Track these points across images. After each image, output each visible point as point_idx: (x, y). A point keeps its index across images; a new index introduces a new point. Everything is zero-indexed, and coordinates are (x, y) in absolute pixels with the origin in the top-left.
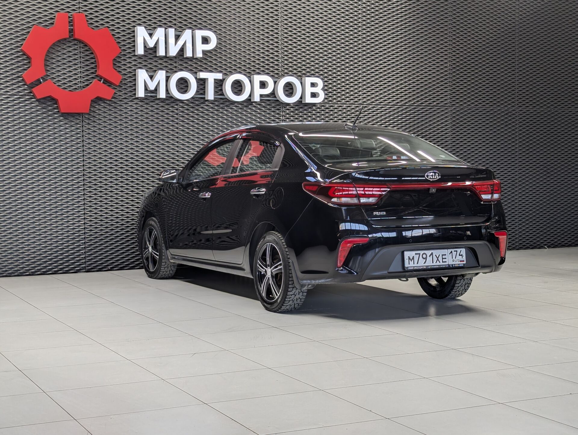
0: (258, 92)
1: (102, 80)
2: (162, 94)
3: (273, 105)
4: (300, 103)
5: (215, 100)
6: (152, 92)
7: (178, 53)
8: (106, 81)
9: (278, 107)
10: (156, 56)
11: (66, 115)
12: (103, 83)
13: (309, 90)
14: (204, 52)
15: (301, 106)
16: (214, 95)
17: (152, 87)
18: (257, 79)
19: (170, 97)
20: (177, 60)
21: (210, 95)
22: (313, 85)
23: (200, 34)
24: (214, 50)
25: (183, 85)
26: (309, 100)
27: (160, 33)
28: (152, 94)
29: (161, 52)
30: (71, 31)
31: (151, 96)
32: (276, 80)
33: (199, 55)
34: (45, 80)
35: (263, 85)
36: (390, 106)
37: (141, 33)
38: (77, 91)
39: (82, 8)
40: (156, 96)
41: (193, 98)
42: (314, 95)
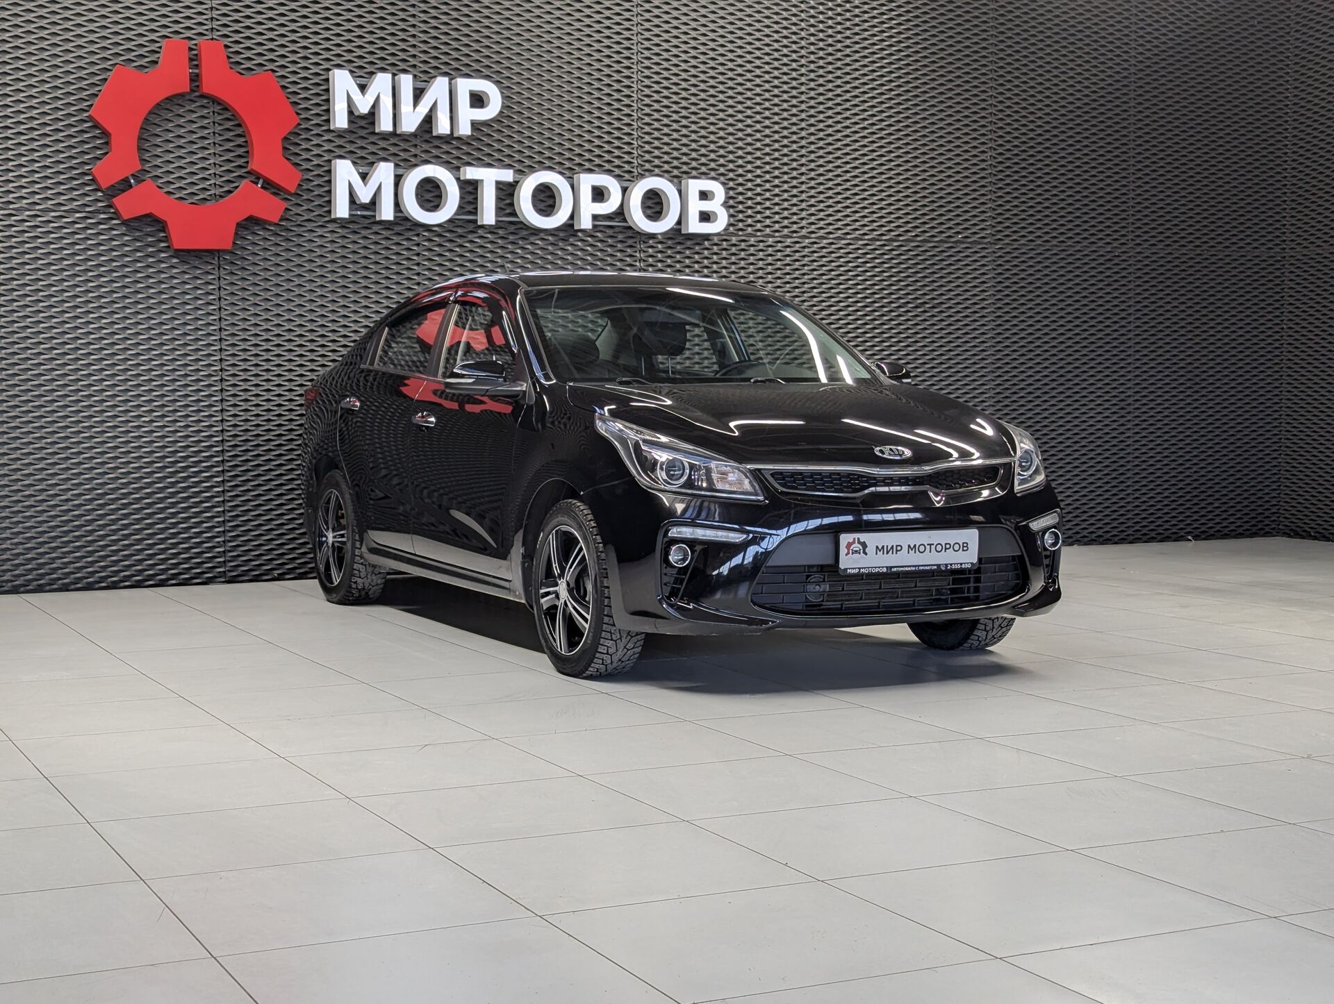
0: (589, 210)
1: (261, 181)
2: (387, 212)
3: (620, 237)
4: (678, 235)
5: (499, 225)
6: (364, 207)
7: (421, 126)
8: (269, 185)
9: (630, 242)
10: (374, 133)
11: (185, 255)
12: (262, 187)
13: (696, 206)
14: (475, 125)
15: (680, 239)
16: (497, 215)
17: (365, 196)
18: (587, 181)
19: (402, 219)
20: (417, 142)
21: (488, 216)
22: (704, 195)
23: (465, 86)
24: (495, 120)
25: (430, 193)
26: (695, 226)
27: (381, 83)
28: (364, 212)
29: (385, 125)
30: (195, 78)
31: (364, 217)
32: (626, 184)
33: (465, 130)
34: (139, 181)
35: (599, 194)
36: (866, 242)
37: (342, 82)
38: (208, 203)
39: (218, 30)
40: (375, 216)
41: (450, 221)
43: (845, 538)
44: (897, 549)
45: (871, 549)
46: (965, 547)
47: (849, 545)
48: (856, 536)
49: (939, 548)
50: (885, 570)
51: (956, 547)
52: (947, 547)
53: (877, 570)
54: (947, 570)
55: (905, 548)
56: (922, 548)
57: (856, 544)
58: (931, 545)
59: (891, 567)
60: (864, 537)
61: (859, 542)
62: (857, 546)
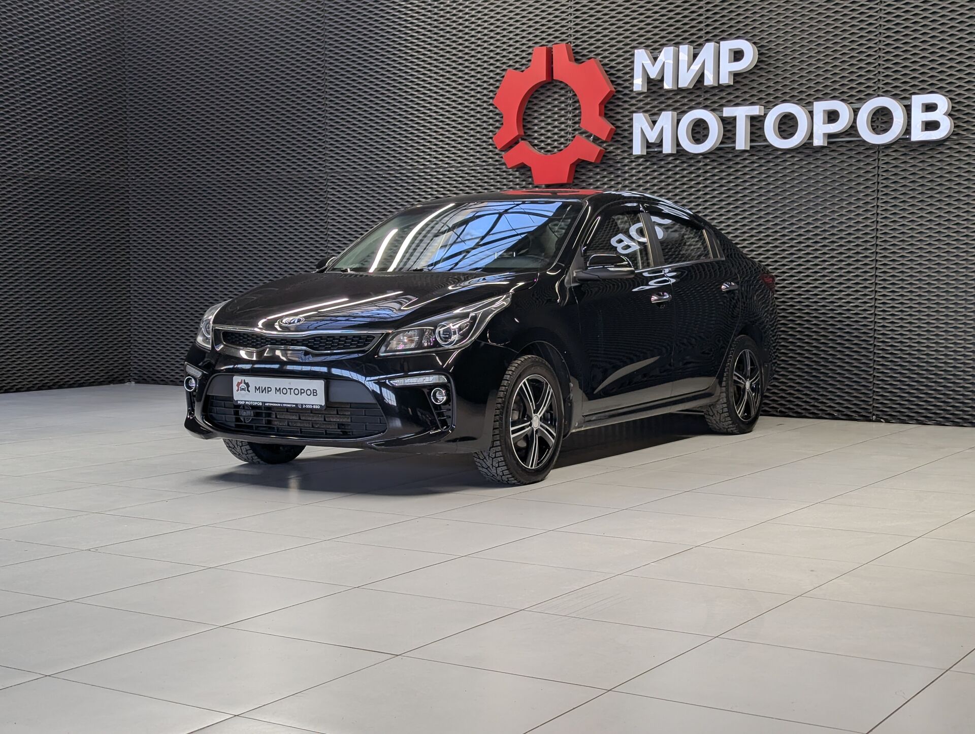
0: (822, 131)
3: (858, 149)
4: (907, 143)
6: (654, 145)
7: (694, 81)
9: (866, 153)
10: (668, 91)
13: (919, 117)
15: (909, 147)
17: (653, 137)
18: (821, 107)
20: (701, 93)
23: (728, 46)
24: (748, 69)
26: (918, 135)
27: (666, 55)
33: (725, 79)
37: (641, 57)
40: (661, 151)
42: (931, 126)
43: (237, 379)
44: (267, 390)
45: (252, 388)
46: (315, 393)
47: (239, 384)
48: (243, 378)
49: (296, 392)
50: (261, 404)
51: (309, 392)
52: (302, 392)
53: (256, 403)
54: (302, 409)
55: (274, 390)
56: (285, 391)
57: (243, 384)
58: (290, 389)
59: (265, 403)
60: (248, 379)
61: (245, 383)
62: (243, 386)
